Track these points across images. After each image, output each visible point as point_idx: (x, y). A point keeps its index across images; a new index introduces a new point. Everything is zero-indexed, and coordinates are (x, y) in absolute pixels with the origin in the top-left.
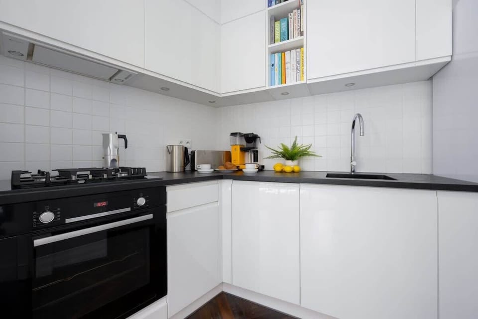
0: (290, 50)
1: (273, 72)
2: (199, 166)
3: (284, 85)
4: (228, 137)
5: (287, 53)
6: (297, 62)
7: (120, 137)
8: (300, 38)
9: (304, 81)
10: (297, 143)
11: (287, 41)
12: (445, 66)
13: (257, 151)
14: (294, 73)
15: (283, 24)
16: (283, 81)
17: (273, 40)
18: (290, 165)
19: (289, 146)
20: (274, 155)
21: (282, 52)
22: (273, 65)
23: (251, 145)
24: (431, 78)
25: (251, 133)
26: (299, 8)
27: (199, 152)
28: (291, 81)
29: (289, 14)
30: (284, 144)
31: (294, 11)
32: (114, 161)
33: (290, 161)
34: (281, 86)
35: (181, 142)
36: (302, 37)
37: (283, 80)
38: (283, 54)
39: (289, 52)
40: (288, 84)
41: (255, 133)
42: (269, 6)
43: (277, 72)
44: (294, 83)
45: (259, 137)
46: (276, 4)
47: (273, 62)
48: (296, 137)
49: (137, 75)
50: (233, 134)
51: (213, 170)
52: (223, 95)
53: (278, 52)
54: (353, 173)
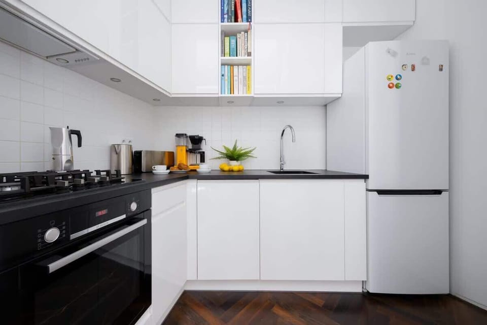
0: (238, 65)
1: (223, 81)
2: (154, 168)
3: (232, 95)
4: (174, 137)
5: (236, 68)
6: (244, 77)
7: (73, 132)
8: (246, 57)
9: (252, 95)
10: (237, 145)
11: (235, 58)
12: (334, 101)
13: (204, 152)
14: (241, 87)
15: (232, 41)
16: (232, 92)
17: (223, 53)
18: (235, 165)
19: (231, 148)
20: (221, 156)
21: (232, 65)
22: (223, 75)
23: (196, 146)
24: (326, 106)
25: (197, 135)
26: (246, 32)
27: (147, 152)
28: (239, 92)
29: (238, 34)
30: (226, 146)
31: (243, 33)
32: (68, 161)
33: (235, 161)
34: (230, 95)
35: (123, 141)
36: (249, 58)
37: (231, 90)
38: (232, 67)
39: (237, 67)
40: (236, 94)
41: (200, 135)
42: (222, 22)
43: (226, 82)
44: (241, 95)
45: (205, 139)
46: (228, 22)
47: (223, 73)
48: (236, 140)
49: (97, 60)
50: (178, 135)
51: (168, 171)
52: (173, 96)
53: (228, 65)
54: (282, 171)
